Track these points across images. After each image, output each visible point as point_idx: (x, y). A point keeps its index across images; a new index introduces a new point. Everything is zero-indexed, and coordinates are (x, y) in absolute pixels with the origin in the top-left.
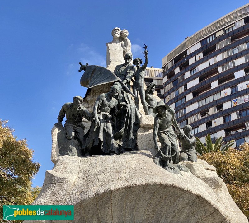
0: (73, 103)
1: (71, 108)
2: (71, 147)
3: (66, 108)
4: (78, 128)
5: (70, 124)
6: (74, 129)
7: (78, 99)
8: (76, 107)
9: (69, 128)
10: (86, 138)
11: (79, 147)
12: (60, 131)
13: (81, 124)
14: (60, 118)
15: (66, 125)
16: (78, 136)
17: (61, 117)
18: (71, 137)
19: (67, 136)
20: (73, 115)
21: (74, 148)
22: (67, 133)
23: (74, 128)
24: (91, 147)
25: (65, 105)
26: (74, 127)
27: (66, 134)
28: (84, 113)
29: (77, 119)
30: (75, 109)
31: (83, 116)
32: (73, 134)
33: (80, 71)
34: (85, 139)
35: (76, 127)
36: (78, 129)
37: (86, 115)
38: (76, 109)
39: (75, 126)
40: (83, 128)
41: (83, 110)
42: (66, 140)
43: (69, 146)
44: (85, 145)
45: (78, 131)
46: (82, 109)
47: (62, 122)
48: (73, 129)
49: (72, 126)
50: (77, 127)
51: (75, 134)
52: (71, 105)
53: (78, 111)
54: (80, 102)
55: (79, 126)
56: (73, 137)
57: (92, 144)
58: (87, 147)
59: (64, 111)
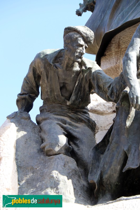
1: (57, 64)
2: (55, 176)
3: (41, 65)
4: (77, 127)
6: (65, 129)
7: (78, 32)
11: (79, 177)
12: (23, 133)
13: (87, 115)
14: (25, 99)
15: (40, 118)
17: (27, 96)
18: (57, 149)
19: (43, 145)
21: (66, 178)
22: (45, 136)
23: (64, 125)
24: (116, 175)
26: (65, 122)
27: (42, 141)
28: (94, 79)
29: (73, 98)
30: (67, 66)
31: (91, 89)
32: (63, 140)
35: (70, 124)
36: (77, 130)
37: (101, 84)
39: (68, 120)
40: (92, 126)
41: (93, 71)
42: (42, 156)
43: (50, 173)
44: (99, 173)
45: (75, 134)
46: (90, 69)
48: (62, 127)
49: (58, 120)
50: (73, 123)
51: (69, 141)
52: (58, 56)
53: (78, 73)
54: (82, 42)
55: (80, 120)
56: (61, 149)
57: (119, 167)
58: (105, 176)
59: (35, 78)
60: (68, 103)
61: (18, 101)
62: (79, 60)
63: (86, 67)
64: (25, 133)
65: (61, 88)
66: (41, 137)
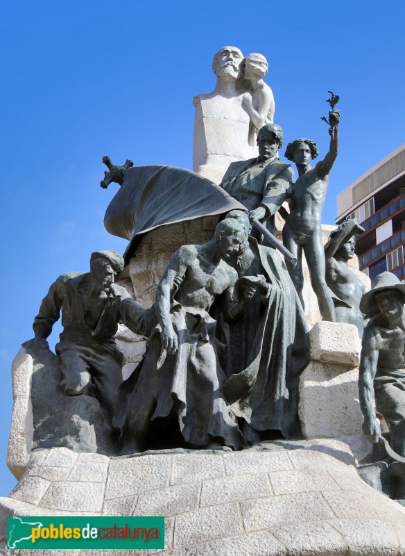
0: (87, 274)
1: (81, 290)
2: (75, 420)
3: (64, 290)
4: (102, 360)
5: (75, 346)
6: (88, 362)
7: (107, 259)
8: (99, 287)
9: (72, 356)
10: (128, 395)
11: (103, 420)
12: (40, 366)
13: (113, 345)
14: (43, 323)
15: (60, 348)
16: (100, 386)
17: (45, 321)
18: (79, 389)
19: (63, 382)
20: (88, 315)
21: (88, 423)
22: (66, 372)
23: (87, 358)
24: (143, 422)
25: (61, 279)
26: (88, 354)
27: (62, 376)
28: (122, 307)
29: (99, 328)
30: (93, 293)
31: (119, 318)
32: (86, 377)
33: (104, 185)
34: (123, 398)
35: (94, 357)
36: (102, 363)
37: (131, 315)
38: (99, 293)
39: (92, 352)
40: (119, 358)
41: (122, 299)
42: (62, 396)
43: (71, 417)
44: (125, 418)
45: (99, 368)
46: (119, 297)
47: (48, 339)
48: (85, 360)
49: (81, 351)
50: (98, 355)
51: (92, 380)
52: (83, 280)
53: (105, 301)
54: (111, 270)
55: (104, 352)
56: (83, 389)
57: (147, 413)
58: (132, 422)
59: (56, 302)
60: (93, 334)
61: (34, 325)
62: (108, 289)
63: (114, 295)
64: (43, 366)
65: (85, 317)
66: (60, 370)
